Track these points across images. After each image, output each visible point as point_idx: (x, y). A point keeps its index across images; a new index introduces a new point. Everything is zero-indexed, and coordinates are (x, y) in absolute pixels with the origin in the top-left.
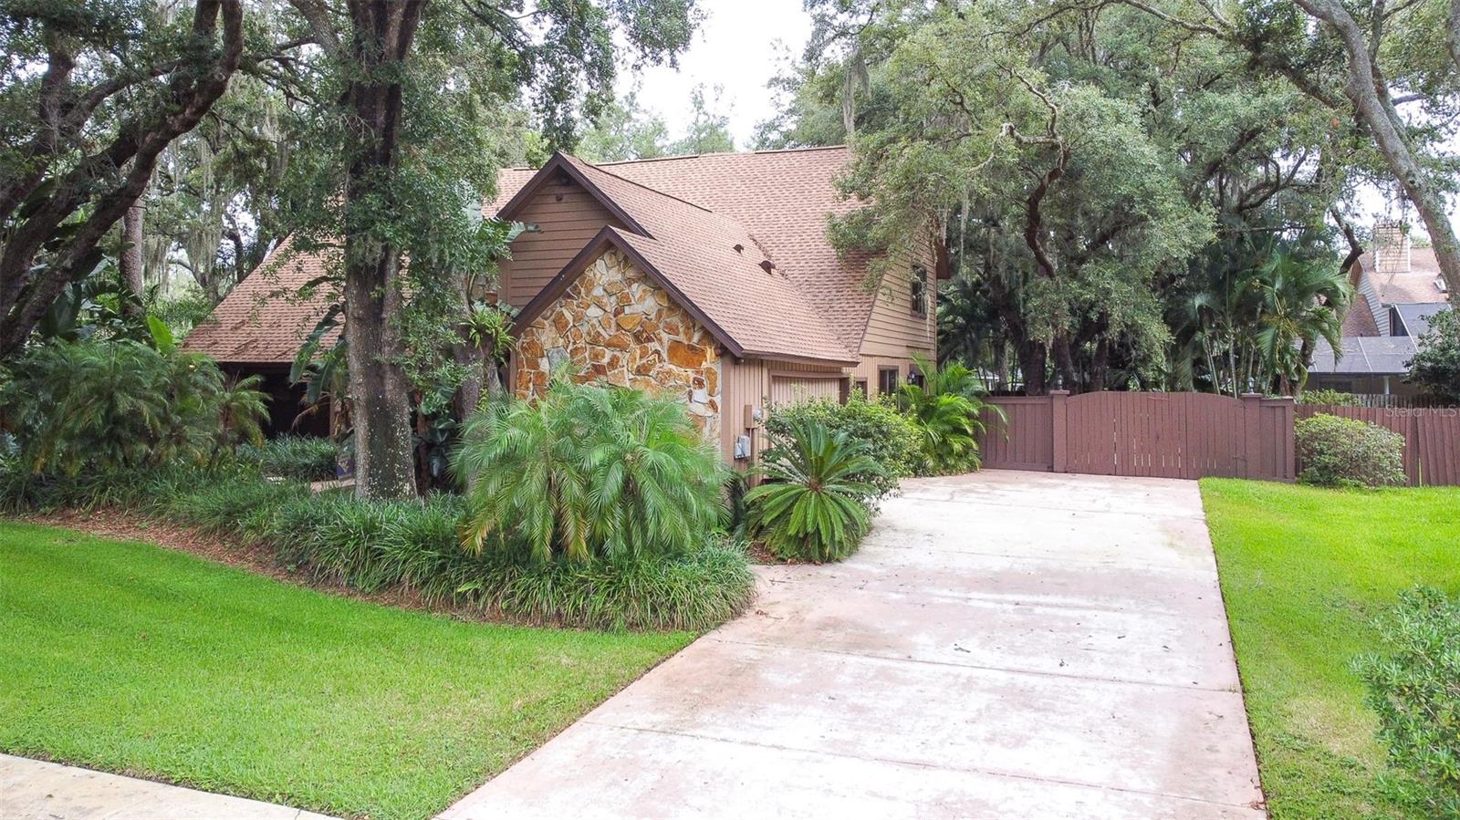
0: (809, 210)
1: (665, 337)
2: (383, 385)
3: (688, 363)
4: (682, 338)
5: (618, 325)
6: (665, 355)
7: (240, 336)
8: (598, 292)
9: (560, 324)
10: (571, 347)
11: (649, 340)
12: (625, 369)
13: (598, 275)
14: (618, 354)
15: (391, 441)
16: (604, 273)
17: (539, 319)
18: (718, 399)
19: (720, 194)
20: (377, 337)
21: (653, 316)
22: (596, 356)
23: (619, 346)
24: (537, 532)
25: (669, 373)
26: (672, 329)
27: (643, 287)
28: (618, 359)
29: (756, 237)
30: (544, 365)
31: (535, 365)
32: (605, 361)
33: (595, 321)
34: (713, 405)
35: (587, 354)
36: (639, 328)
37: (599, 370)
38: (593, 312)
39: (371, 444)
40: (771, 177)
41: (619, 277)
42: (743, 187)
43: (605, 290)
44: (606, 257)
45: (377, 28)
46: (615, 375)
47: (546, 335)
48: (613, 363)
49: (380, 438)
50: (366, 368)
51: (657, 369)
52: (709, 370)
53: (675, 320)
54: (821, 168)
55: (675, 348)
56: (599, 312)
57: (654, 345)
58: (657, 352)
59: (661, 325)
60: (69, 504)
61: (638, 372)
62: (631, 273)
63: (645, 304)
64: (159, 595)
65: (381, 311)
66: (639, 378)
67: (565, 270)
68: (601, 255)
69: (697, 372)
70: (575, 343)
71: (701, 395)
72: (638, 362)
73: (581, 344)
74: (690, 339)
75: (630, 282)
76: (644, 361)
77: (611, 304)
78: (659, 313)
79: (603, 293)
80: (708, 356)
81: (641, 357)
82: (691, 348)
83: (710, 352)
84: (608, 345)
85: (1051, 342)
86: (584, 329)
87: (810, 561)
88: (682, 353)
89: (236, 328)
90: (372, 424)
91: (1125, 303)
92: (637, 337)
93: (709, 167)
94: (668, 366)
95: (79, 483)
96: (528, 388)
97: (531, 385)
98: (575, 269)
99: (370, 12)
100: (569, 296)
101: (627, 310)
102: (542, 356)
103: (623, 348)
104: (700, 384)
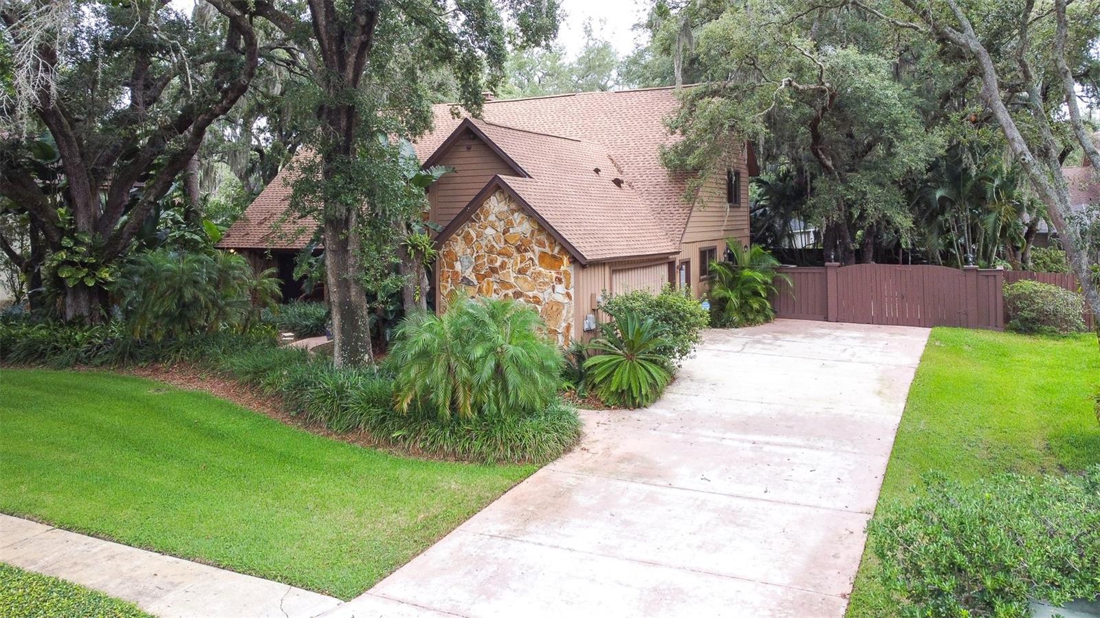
0: (650, 136)
1: (536, 249)
2: (349, 292)
3: (551, 267)
4: (547, 250)
5: (505, 240)
6: (536, 261)
7: (264, 230)
8: (492, 218)
9: (467, 239)
10: (475, 255)
11: (526, 251)
12: (510, 270)
13: (492, 207)
14: (506, 260)
15: (355, 327)
16: (495, 205)
17: (454, 235)
18: (572, 291)
19: (589, 124)
20: (345, 262)
21: (528, 235)
22: (491, 261)
23: (506, 255)
24: (441, 400)
25: (540, 273)
26: (541, 244)
27: (522, 215)
28: (506, 263)
29: (613, 157)
30: (458, 266)
31: (452, 267)
32: (498, 264)
33: (490, 238)
34: (568, 295)
35: (485, 260)
36: (519, 243)
37: (494, 270)
38: (489, 231)
39: (343, 331)
40: (625, 111)
41: (506, 208)
42: (606, 118)
43: (497, 217)
44: (497, 194)
45: (339, 68)
46: (504, 274)
47: (459, 246)
48: (503, 266)
49: (348, 326)
50: (338, 282)
51: (531, 270)
52: (565, 272)
53: (543, 237)
54: (661, 104)
55: (543, 256)
56: (494, 232)
57: (529, 255)
58: (531, 259)
59: (534, 241)
60: (156, 361)
61: (520, 272)
62: (513, 206)
63: (522, 227)
64: (214, 435)
65: (347, 245)
66: (520, 276)
67: (471, 203)
68: (494, 193)
69: (558, 273)
70: (477, 252)
71: (560, 288)
72: (519, 266)
73: (481, 252)
74: (552, 251)
75: (513, 212)
76: (523, 265)
77: (501, 226)
78: (533, 232)
79: (495, 218)
80: (565, 262)
81: (521, 262)
82: (554, 257)
83: (566, 260)
84: (499, 254)
85: (824, 229)
86: (484, 243)
87: (626, 407)
88: (548, 260)
89: (261, 223)
90: (343, 317)
91: (876, 202)
92: (518, 249)
93: (583, 103)
94: (539, 269)
95: (163, 347)
96: (447, 282)
97: (449, 280)
98: (478, 201)
99: (335, 57)
100: (474, 221)
101: (511, 230)
102: (457, 261)
103: (509, 256)
104: (560, 281)
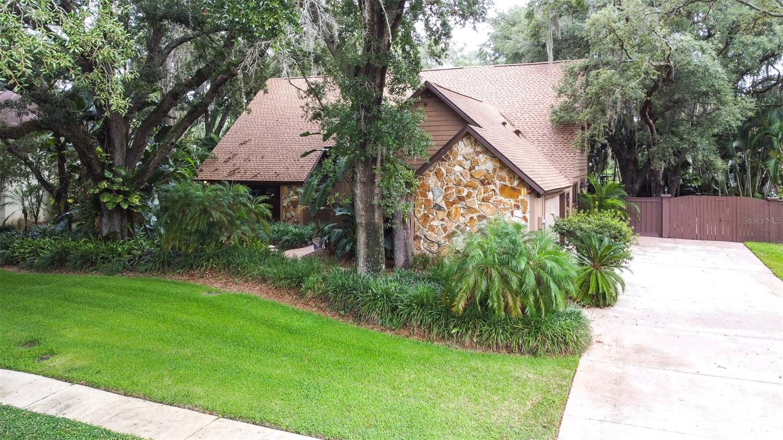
1: (498, 182)
3: (510, 196)
4: (508, 183)
5: (471, 176)
6: (497, 191)
7: (229, 167)
8: (460, 158)
9: (438, 174)
10: (445, 187)
11: (489, 184)
12: (475, 198)
13: (460, 150)
14: (471, 191)
16: (463, 148)
17: (427, 171)
18: (528, 215)
20: (372, 191)
21: (491, 172)
22: (459, 192)
23: (472, 187)
25: (501, 201)
26: (502, 179)
27: (486, 156)
28: (471, 193)
30: (430, 195)
31: (425, 196)
32: (464, 194)
33: (458, 174)
34: (525, 218)
35: (454, 190)
36: (483, 178)
37: (461, 199)
38: (458, 168)
39: (368, 245)
41: (472, 150)
43: (464, 157)
44: (464, 140)
46: (470, 202)
47: (432, 180)
48: (469, 195)
49: (372, 242)
50: (366, 207)
51: (493, 198)
52: (523, 200)
53: (504, 174)
55: (503, 188)
56: (461, 169)
57: (492, 187)
58: (493, 190)
59: (495, 176)
61: (483, 200)
62: (478, 149)
63: (486, 165)
65: (374, 179)
66: (483, 203)
67: (445, 146)
68: (462, 139)
69: (516, 201)
70: (447, 184)
71: (518, 213)
72: (483, 196)
73: (451, 185)
74: (512, 184)
75: (478, 153)
76: (486, 195)
77: (467, 164)
78: (495, 170)
79: (462, 158)
80: (522, 193)
81: (484, 193)
82: (513, 189)
83: (524, 191)
84: (466, 186)
86: (453, 177)
87: (598, 306)
88: (507, 191)
89: (227, 162)
90: (368, 235)
92: (482, 182)
93: (470, 74)
94: (500, 198)
95: (195, 257)
96: (421, 207)
97: (423, 206)
98: (449, 146)
100: (444, 160)
101: (477, 168)
102: (429, 191)
103: (474, 188)
104: (518, 207)
